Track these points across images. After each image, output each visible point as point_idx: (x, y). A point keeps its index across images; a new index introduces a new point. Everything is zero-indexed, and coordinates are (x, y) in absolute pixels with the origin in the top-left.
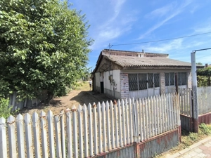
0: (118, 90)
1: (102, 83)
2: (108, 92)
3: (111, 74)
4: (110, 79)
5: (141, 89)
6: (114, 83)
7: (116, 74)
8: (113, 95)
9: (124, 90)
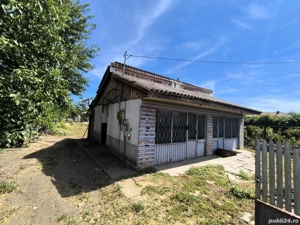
0: (134, 141)
1: (104, 126)
2: (114, 144)
3: (122, 107)
4: (119, 117)
5: (175, 141)
6: (127, 126)
7: (133, 108)
8: (122, 150)
9: (144, 140)
